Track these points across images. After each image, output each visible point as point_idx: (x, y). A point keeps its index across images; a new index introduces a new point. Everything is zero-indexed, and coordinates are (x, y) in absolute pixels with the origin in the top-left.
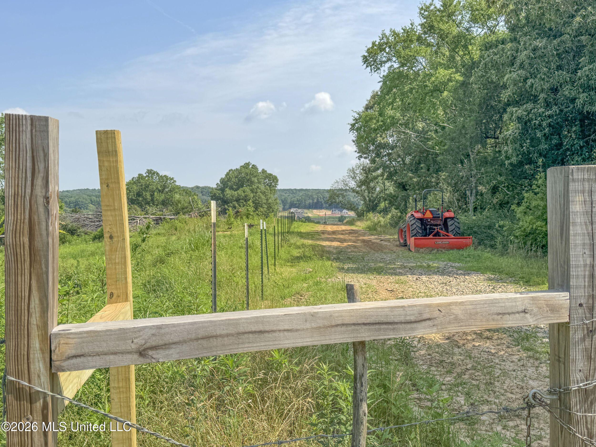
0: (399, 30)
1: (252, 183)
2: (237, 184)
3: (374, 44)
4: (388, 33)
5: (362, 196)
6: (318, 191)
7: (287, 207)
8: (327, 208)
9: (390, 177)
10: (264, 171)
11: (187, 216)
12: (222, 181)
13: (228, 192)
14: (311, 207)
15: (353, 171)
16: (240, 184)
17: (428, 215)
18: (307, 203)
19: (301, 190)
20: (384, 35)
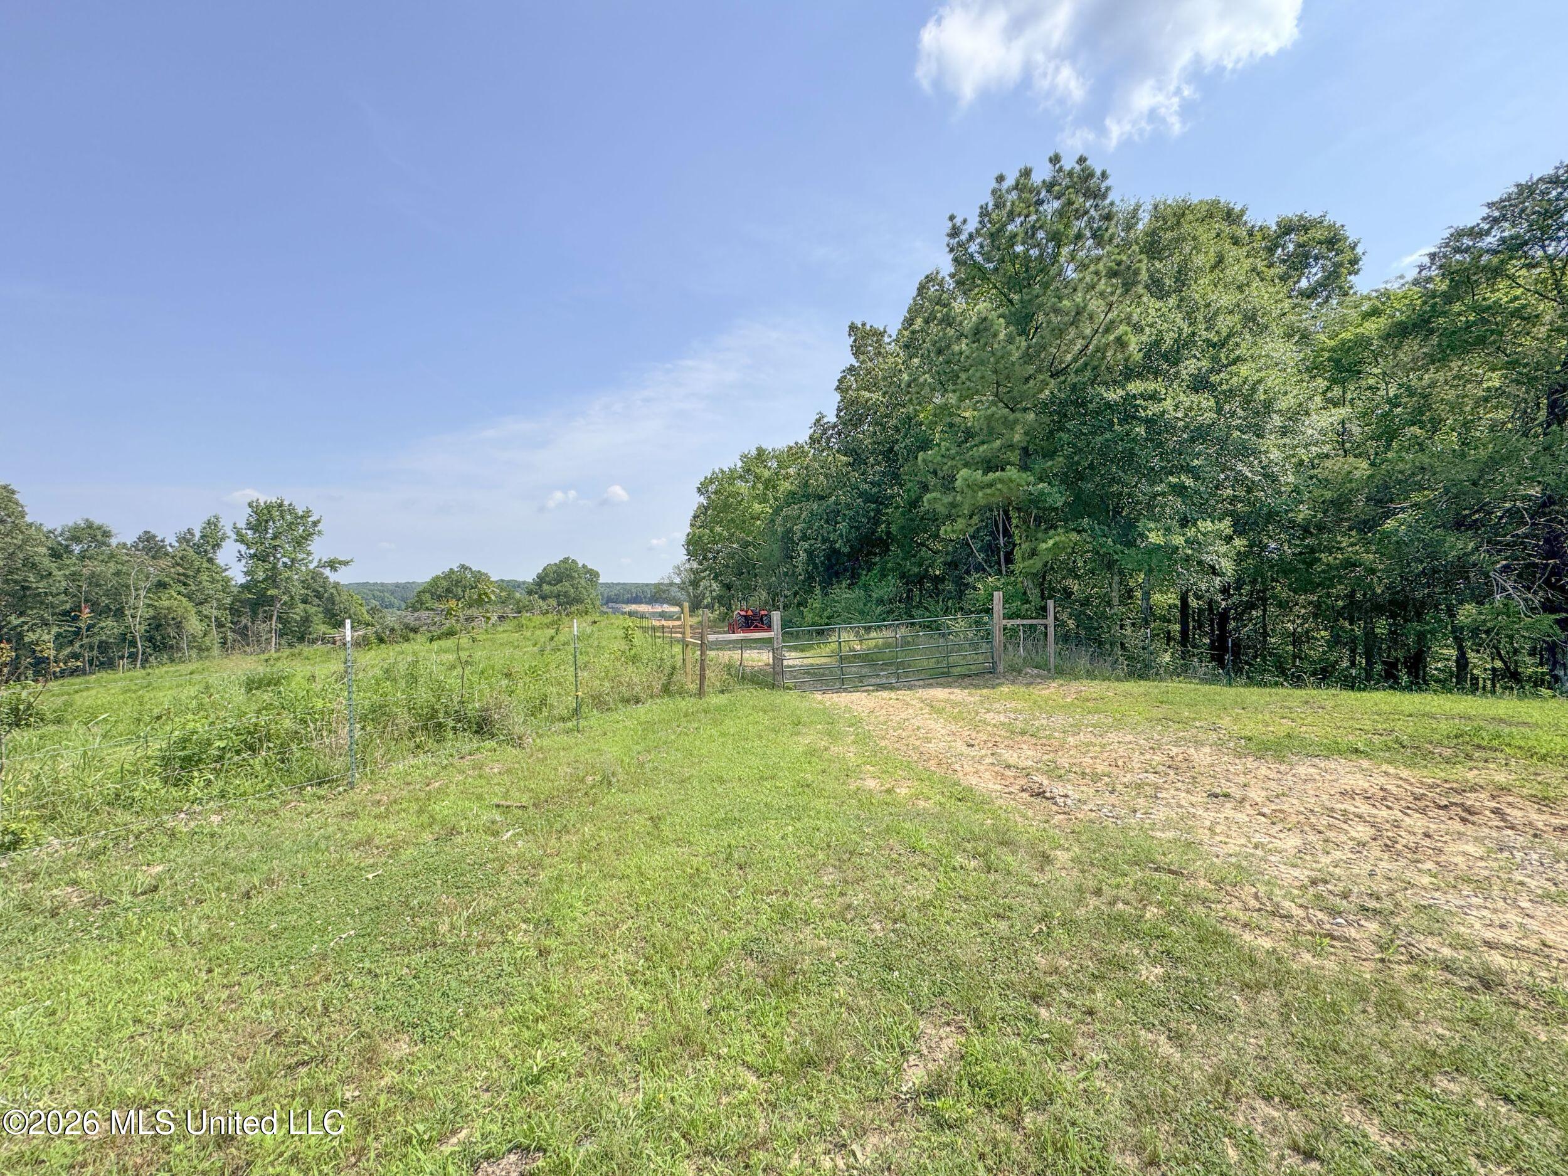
0: (725, 470)
1: (573, 578)
2: (556, 580)
5: (688, 592)
6: (637, 585)
8: (647, 603)
9: (715, 578)
10: (584, 566)
12: (539, 576)
13: (545, 586)
14: (629, 601)
15: (678, 568)
16: (559, 580)
17: (750, 613)
18: (626, 597)
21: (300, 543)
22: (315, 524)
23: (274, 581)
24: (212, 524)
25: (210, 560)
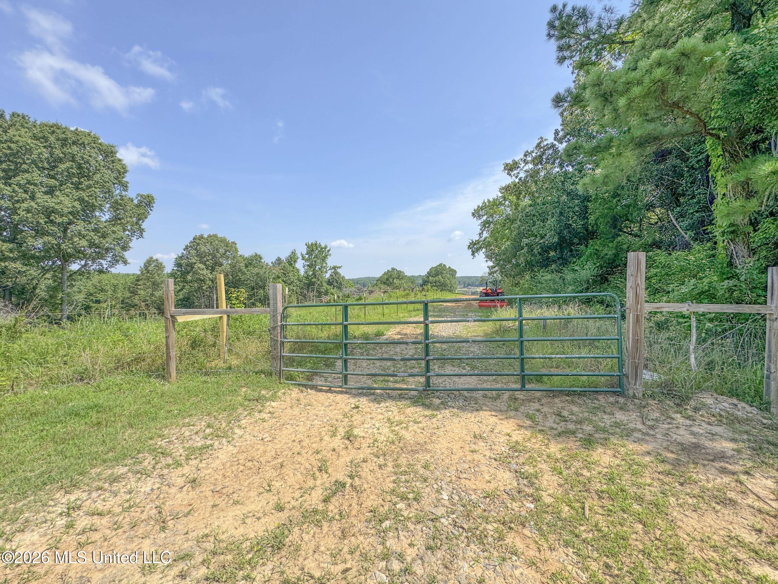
0: (491, 200)
1: (443, 273)
2: (435, 274)
3: (478, 207)
4: (486, 201)
7: (466, 285)
10: (449, 267)
11: (398, 291)
12: (428, 273)
13: (430, 278)
16: (437, 275)
17: (489, 291)
18: (477, 283)
19: (475, 277)
20: (484, 202)
21: (324, 259)
22: (328, 251)
23: (315, 275)
24: (294, 253)
25: (293, 267)
